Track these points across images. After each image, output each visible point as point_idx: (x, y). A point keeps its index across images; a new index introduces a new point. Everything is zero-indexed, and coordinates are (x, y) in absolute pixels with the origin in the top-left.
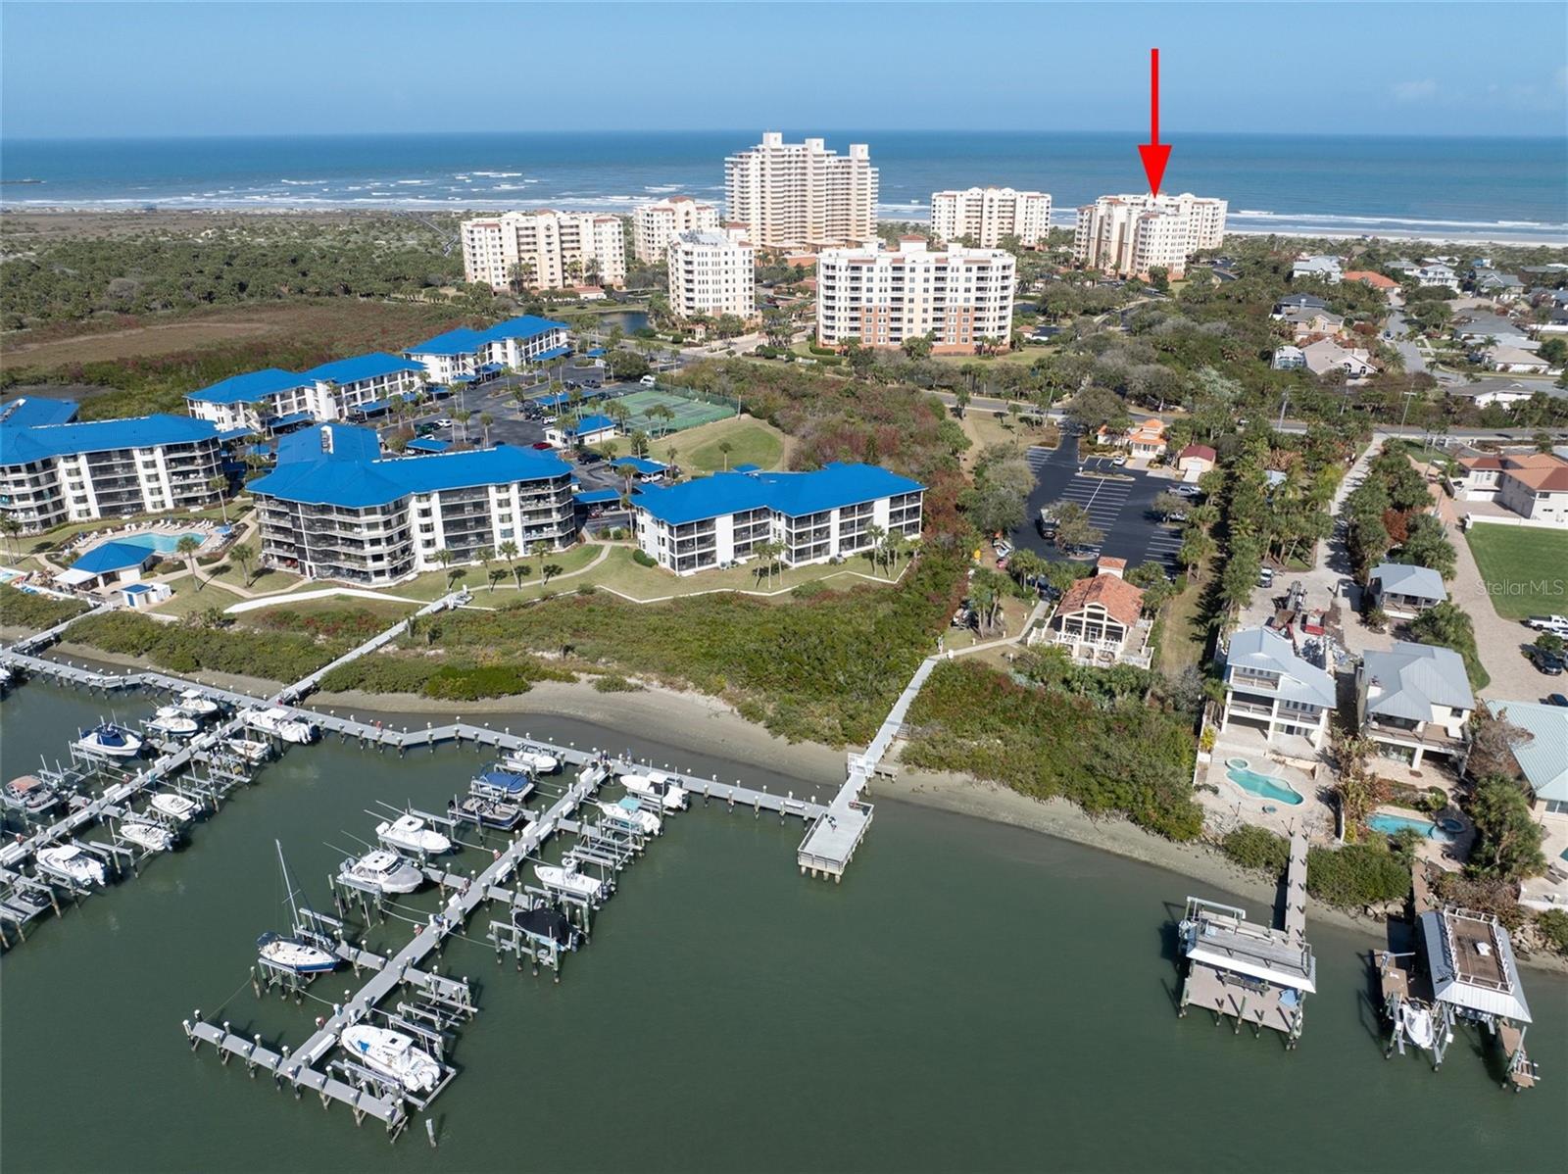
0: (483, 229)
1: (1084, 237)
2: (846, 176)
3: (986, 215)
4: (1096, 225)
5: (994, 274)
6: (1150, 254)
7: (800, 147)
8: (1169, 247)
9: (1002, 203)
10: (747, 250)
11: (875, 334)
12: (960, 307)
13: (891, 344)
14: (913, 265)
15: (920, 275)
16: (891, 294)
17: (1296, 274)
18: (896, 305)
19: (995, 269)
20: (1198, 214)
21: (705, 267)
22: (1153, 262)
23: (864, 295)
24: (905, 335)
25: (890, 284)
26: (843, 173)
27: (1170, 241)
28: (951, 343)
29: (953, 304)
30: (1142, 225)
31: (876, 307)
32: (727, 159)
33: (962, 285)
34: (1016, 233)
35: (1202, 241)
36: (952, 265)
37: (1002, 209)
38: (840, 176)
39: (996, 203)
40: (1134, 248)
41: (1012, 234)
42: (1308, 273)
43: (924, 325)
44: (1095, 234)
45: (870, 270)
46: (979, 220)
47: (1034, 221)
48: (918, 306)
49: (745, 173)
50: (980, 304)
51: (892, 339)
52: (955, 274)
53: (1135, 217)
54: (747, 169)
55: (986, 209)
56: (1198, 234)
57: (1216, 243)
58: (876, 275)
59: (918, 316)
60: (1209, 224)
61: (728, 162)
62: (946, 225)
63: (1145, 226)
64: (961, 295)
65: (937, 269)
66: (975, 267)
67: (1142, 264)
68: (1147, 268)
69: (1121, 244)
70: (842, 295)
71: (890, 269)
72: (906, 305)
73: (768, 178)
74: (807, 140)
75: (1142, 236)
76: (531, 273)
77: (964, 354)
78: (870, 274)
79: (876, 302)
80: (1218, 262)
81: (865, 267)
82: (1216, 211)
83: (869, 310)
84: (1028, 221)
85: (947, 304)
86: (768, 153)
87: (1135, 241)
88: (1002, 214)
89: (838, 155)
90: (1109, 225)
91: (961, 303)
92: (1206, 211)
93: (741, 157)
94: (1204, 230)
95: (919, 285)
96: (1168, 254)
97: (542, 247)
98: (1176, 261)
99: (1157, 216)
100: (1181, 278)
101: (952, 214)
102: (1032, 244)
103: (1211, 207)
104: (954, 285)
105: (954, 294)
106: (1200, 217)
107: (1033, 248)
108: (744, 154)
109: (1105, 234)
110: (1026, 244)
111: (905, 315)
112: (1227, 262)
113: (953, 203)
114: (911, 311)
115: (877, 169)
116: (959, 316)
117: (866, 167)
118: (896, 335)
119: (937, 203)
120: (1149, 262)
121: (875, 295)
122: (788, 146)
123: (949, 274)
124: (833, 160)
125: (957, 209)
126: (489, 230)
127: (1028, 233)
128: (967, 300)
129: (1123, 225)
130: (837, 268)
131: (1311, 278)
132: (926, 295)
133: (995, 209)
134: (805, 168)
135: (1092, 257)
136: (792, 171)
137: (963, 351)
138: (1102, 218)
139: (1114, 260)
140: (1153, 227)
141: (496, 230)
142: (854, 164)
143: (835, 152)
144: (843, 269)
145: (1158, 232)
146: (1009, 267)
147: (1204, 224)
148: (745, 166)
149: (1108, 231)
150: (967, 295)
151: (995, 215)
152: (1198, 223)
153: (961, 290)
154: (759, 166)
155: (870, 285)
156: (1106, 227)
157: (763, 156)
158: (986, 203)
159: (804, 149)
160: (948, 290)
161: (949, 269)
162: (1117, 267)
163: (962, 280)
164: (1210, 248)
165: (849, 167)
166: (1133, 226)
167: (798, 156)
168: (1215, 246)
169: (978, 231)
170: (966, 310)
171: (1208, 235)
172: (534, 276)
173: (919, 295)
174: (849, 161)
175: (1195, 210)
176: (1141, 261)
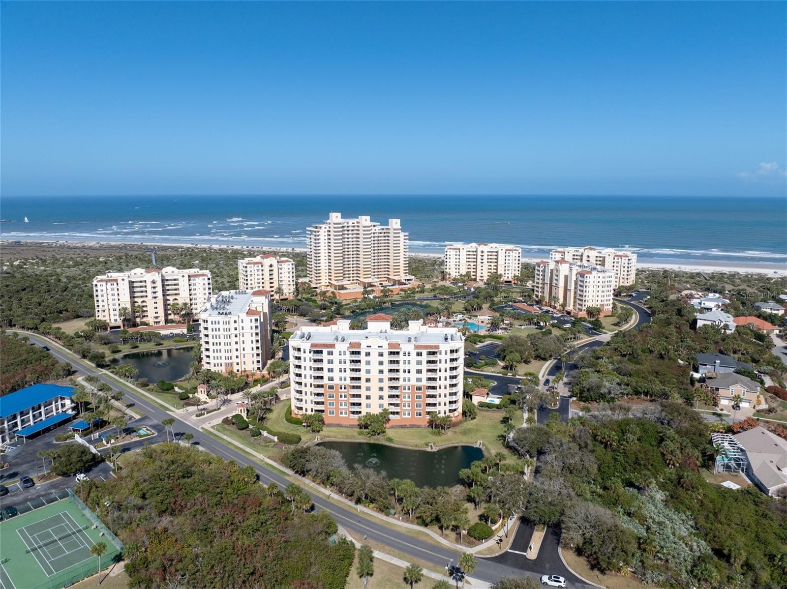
0: (104, 284)
1: (540, 282)
2: (387, 238)
3: (479, 261)
4: (548, 275)
5: (443, 357)
6: (587, 298)
7: (355, 221)
8: (600, 294)
9: (490, 254)
10: (253, 318)
11: (337, 409)
12: (413, 386)
13: (352, 416)
14: (368, 350)
15: (374, 358)
16: (349, 374)
17: (700, 324)
18: (356, 383)
19: (443, 353)
20: (618, 263)
21: (217, 333)
22: (590, 304)
23: (325, 374)
24: (364, 410)
25: (348, 366)
26: (385, 237)
27: (600, 289)
28: (407, 416)
29: (407, 383)
30: (580, 278)
31: (337, 385)
32: (307, 228)
33: (414, 367)
34: (499, 273)
35: (622, 280)
36: (403, 350)
37: (490, 257)
38: (383, 238)
39: (485, 254)
40: (575, 293)
41: (496, 273)
42: (709, 323)
43: (381, 402)
44: (547, 281)
45: (330, 353)
46: (475, 264)
47: (511, 264)
48: (374, 385)
49: (317, 238)
50: (432, 384)
51: (353, 413)
52: (407, 358)
53: (574, 272)
54: (318, 236)
55: (479, 257)
56: (619, 276)
57: (631, 281)
58: (336, 357)
59: (375, 393)
60: (626, 269)
61: (309, 231)
62: (454, 266)
63: (582, 279)
64: (414, 376)
65: (391, 353)
66: (424, 352)
67: (581, 305)
68: (584, 308)
69: (566, 290)
70: (308, 374)
71: (348, 353)
72: (363, 383)
73: (332, 241)
74: (359, 217)
75: (580, 284)
76: (144, 311)
77: (419, 427)
78: (330, 357)
79: (336, 381)
80: (634, 295)
81: (325, 351)
82: (630, 261)
83: (331, 387)
84: (507, 265)
85: (401, 383)
86: (332, 225)
87: (576, 288)
88: (490, 260)
89: (381, 225)
90: (557, 276)
91: (413, 382)
92: (623, 261)
93: (316, 227)
94: (622, 273)
95: (375, 368)
96: (600, 299)
97: (150, 294)
98: (605, 303)
99: (590, 273)
100: (610, 314)
101: (458, 260)
102: (510, 279)
103: (627, 259)
104: (407, 367)
105: (407, 375)
106: (619, 265)
107: (510, 282)
108: (318, 225)
109: (554, 282)
110: (506, 279)
111: (363, 392)
112: (640, 295)
113: (458, 253)
114: (368, 389)
115: (407, 234)
116: (413, 393)
117: (399, 233)
118: (356, 409)
119: (448, 253)
120: (587, 304)
121: (336, 375)
122: (347, 220)
123: (401, 358)
124: (378, 228)
125: (461, 257)
126: (109, 284)
127: (507, 272)
128: (419, 380)
129: (566, 277)
130: (302, 351)
131: (713, 327)
132: (381, 376)
133: (485, 257)
134: (358, 234)
135: (547, 295)
136: (350, 236)
137: (418, 424)
138: (552, 270)
139: (561, 301)
140: (588, 280)
141: (115, 284)
142: (391, 231)
143: (379, 224)
144: (308, 351)
145: (592, 283)
146: (457, 351)
147: (623, 269)
148: (317, 234)
149: (557, 280)
150: (419, 376)
151: (485, 261)
152: (619, 269)
153: (413, 371)
154: (326, 234)
155: (330, 366)
156: (555, 277)
157: (329, 228)
158: (479, 254)
159: (357, 222)
160: (401, 371)
161: (401, 354)
162: (564, 305)
163: (413, 362)
164: (628, 285)
165: (389, 233)
166: (574, 278)
167: (354, 226)
168: (631, 283)
169: (475, 270)
170: (419, 389)
171: (626, 276)
172: (146, 314)
173: (374, 375)
174: (389, 229)
175: (616, 260)
176: (581, 303)
